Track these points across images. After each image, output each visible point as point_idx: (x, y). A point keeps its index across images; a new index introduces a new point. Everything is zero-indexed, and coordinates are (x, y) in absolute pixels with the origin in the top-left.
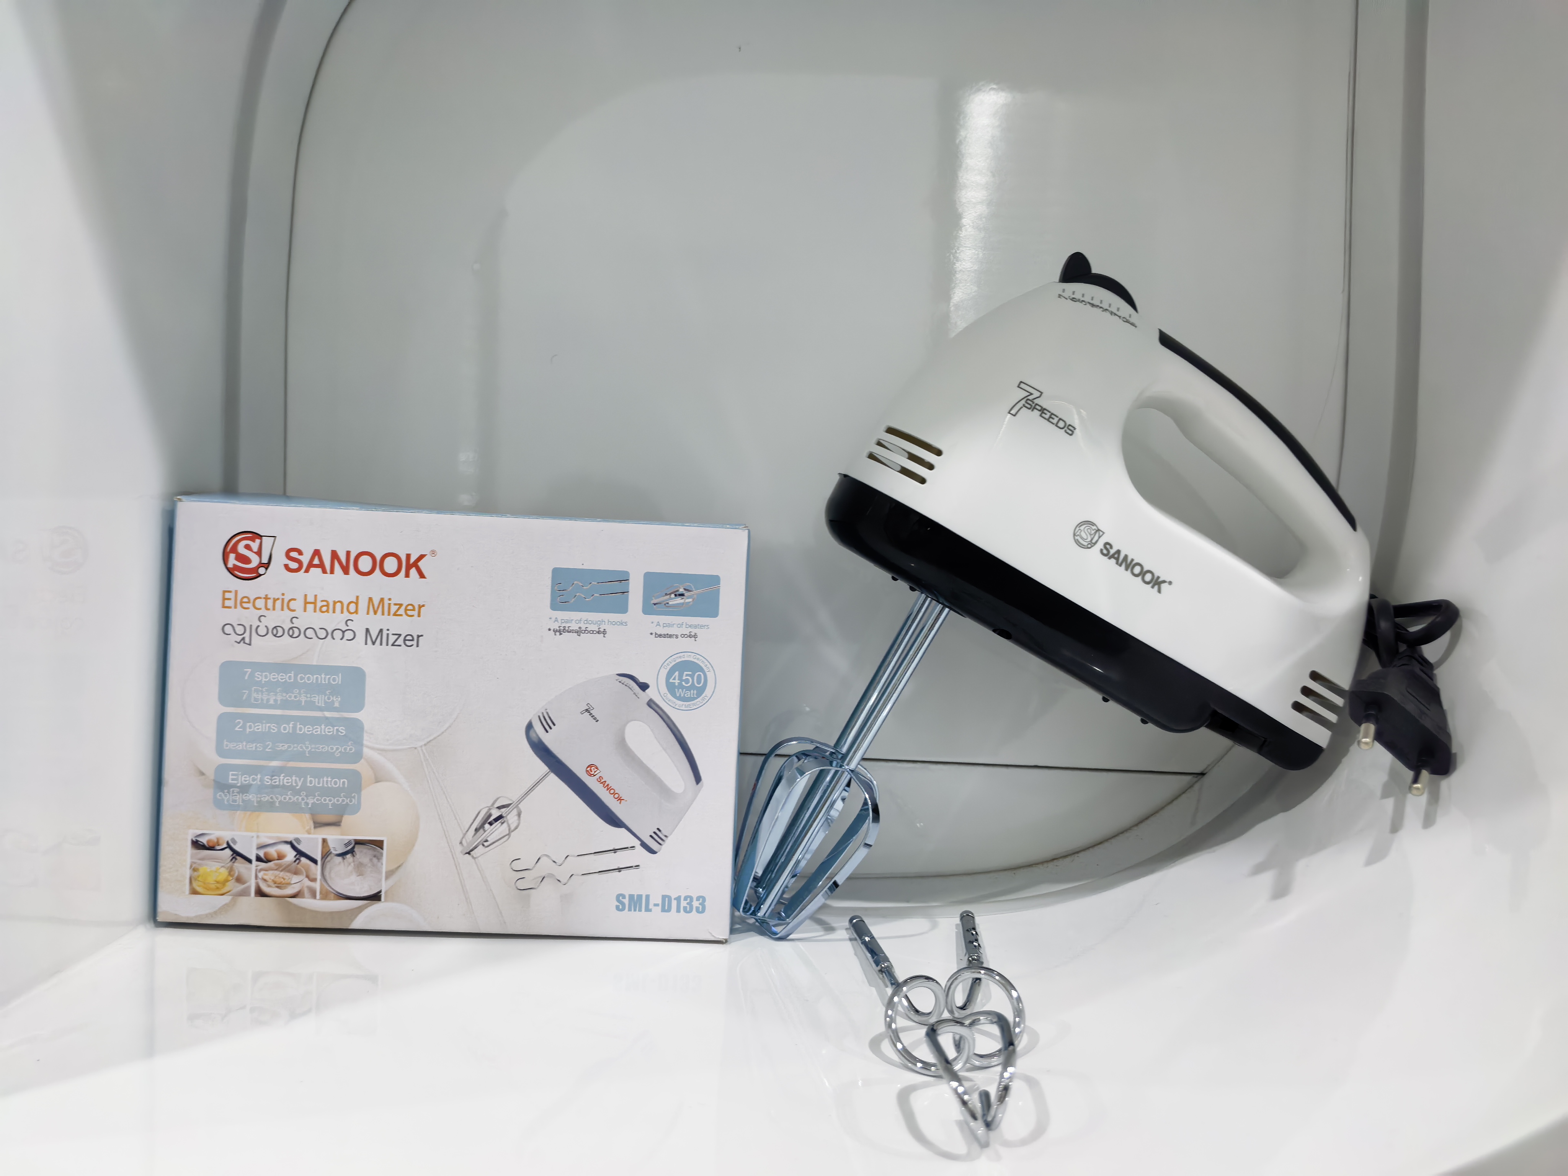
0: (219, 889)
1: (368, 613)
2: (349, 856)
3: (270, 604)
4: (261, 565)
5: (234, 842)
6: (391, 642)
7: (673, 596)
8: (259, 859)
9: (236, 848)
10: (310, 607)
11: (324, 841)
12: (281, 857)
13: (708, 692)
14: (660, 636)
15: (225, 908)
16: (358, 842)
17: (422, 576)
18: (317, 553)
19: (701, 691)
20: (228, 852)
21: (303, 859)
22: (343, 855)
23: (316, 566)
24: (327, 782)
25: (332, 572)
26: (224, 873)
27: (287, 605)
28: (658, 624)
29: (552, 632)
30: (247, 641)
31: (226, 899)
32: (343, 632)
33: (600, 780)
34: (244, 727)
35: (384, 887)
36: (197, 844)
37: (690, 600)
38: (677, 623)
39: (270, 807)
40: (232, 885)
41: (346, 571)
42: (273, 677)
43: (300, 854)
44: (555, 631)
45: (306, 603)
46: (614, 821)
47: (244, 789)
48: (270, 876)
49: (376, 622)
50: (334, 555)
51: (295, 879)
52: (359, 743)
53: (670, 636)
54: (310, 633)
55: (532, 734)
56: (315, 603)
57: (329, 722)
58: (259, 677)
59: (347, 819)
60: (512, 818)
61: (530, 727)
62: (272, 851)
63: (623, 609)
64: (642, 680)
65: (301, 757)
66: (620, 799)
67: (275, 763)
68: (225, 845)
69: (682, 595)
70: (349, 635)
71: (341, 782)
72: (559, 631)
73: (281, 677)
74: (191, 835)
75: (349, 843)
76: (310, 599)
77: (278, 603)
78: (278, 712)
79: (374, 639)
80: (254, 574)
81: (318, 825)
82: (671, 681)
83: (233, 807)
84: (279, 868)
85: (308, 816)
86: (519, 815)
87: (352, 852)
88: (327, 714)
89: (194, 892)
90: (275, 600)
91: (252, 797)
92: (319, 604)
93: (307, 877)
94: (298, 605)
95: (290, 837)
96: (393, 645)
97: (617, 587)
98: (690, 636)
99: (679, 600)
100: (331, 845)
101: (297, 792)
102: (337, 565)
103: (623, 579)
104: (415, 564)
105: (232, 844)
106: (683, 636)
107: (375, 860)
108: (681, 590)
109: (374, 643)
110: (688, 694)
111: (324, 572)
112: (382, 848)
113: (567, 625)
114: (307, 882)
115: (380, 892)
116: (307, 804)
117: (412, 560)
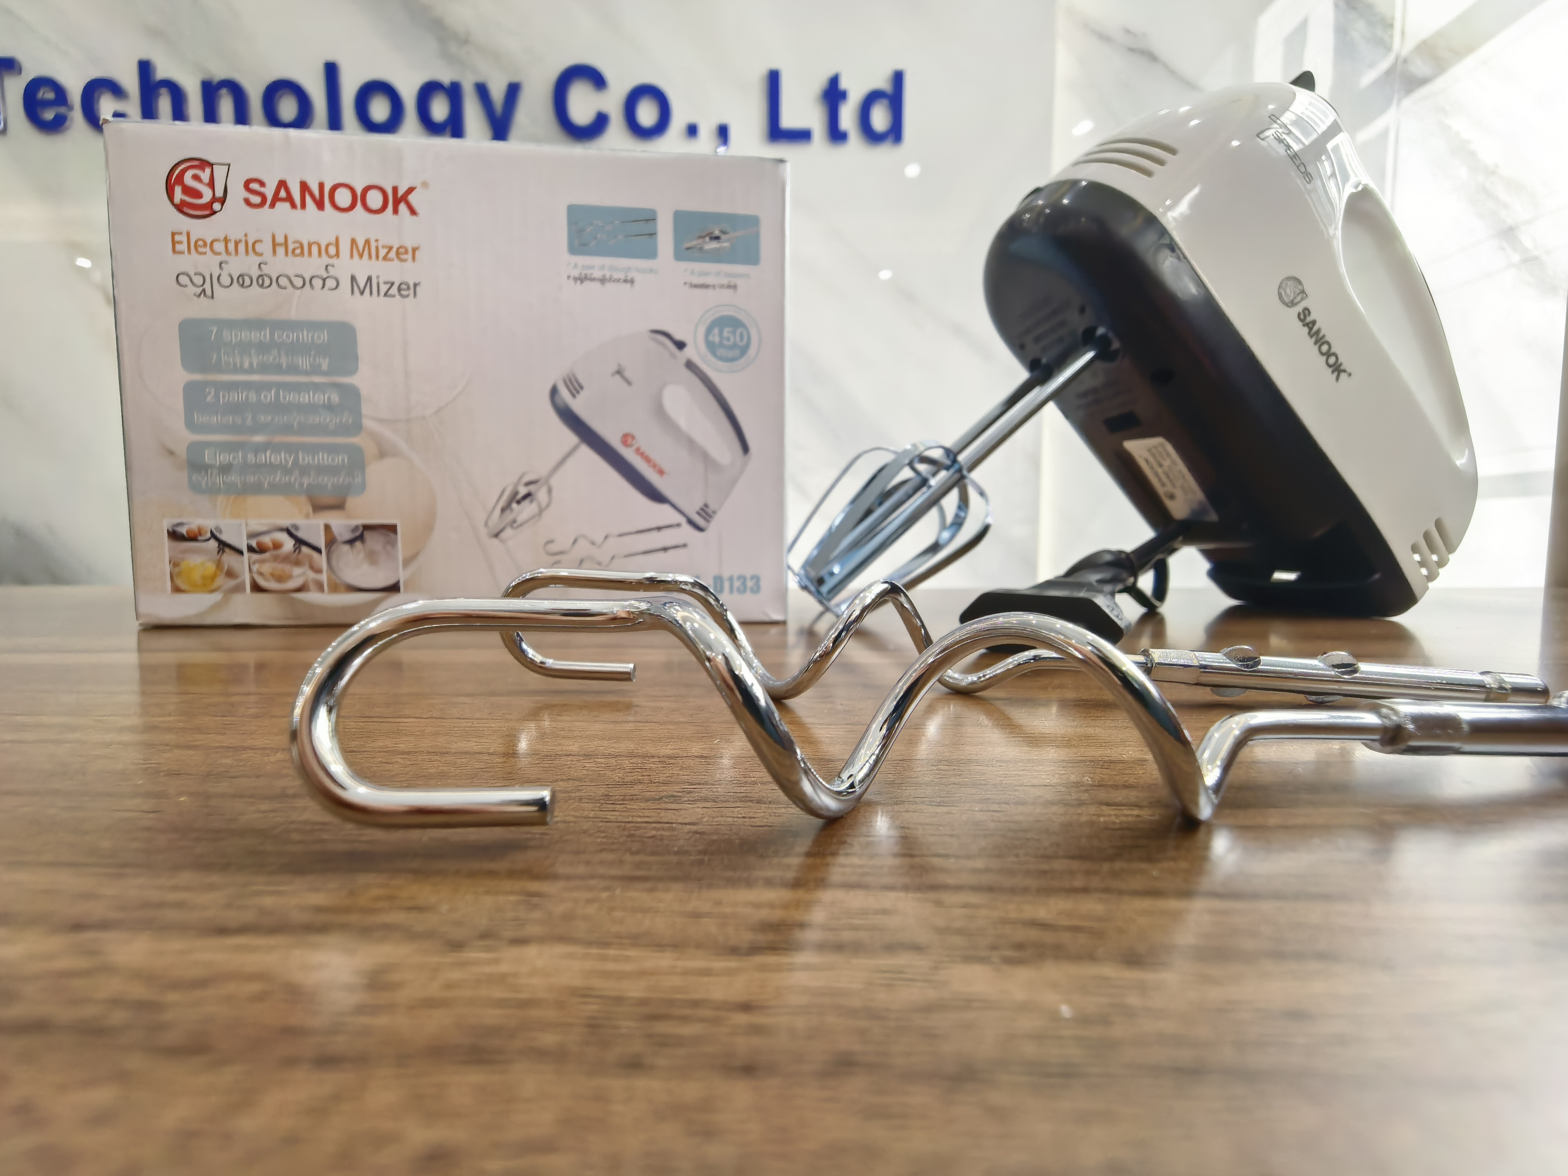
0: (206, 585)
1: (352, 256)
2: (358, 544)
3: (231, 246)
4: (214, 199)
5: (220, 532)
6: (382, 292)
7: (707, 239)
8: (251, 549)
9: (224, 537)
10: (281, 250)
11: (327, 528)
12: (277, 546)
13: (752, 351)
14: (696, 286)
15: (216, 607)
16: (367, 528)
17: (413, 212)
18: (282, 184)
19: (744, 350)
20: (213, 544)
21: (305, 549)
22: (351, 542)
23: (282, 200)
24: (323, 458)
25: (303, 206)
26: (211, 567)
27: (252, 248)
28: (692, 272)
29: (571, 282)
30: (209, 292)
31: (217, 597)
32: (324, 280)
33: (638, 451)
34: (217, 396)
35: (402, 576)
36: (174, 535)
37: (725, 245)
38: (713, 272)
39: (257, 489)
40: (221, 580)
41: (320, 205)
42: (244, 335)
43: (300, 542)
44: (576, 279)
45: (275, 245)
46: (656, 496)
47: (225, 469)
48: (267, 568)
49: (363, 268)
50: (304, 187)
51: (297, 571)
52: (357, 413)
53: (705, 286)
54: (283, 281)
55: (557, 398)
56: (286, 244)
57: (316, 387)
58: (227, 335)
59: (351, 502)
60: (542, 495)
61: (554, 391)
62: (267, 540)
63: (651, 253)
64: (678, 336)
65: (287, 429)
66: (661, 472)
67: (259, 438)
68: (209, 535)
69: (717, 238)
70: (331, 283)
71: (341, 459)
72: (582, 279)
73: (254, 336)
74: (166, 524)
75: (356, 528)
76: (280, 239)
77: (242, 247)
78: (256, 378)
79: (362, 289)
80: (207, 211)
81: (318, 508)
82: (711, 338)
83: (213, 491)
84: (276, 559)
85: (303, 499)
86: (550, 491)
87: (361, 538)
88: (317, 379)
89: (177, 590)
90: (237, 244)
91: (234, 478)
92: (291, 246)
93: (312, 568)
94: (265, 247)
95: (286, 522)
96: (386, 295)
97: (645, 228)
98: (729, 287)
99: (714, 245)
100: (336, 530)
101: (287, 471)
102: (308, 200)
103: (649, 218)
104: (404, 198)
105: (215, 533)
106: (722, 286)
107: (389, 548)
108: (717, 233)
109: (362, 293)
110: (730, 354)
111: (293, 206)
112: (397, 534)
113: (589, 272)
114: (311, 575)
115: (398, 582)
116: (301, 485)
117: (401, 192)
